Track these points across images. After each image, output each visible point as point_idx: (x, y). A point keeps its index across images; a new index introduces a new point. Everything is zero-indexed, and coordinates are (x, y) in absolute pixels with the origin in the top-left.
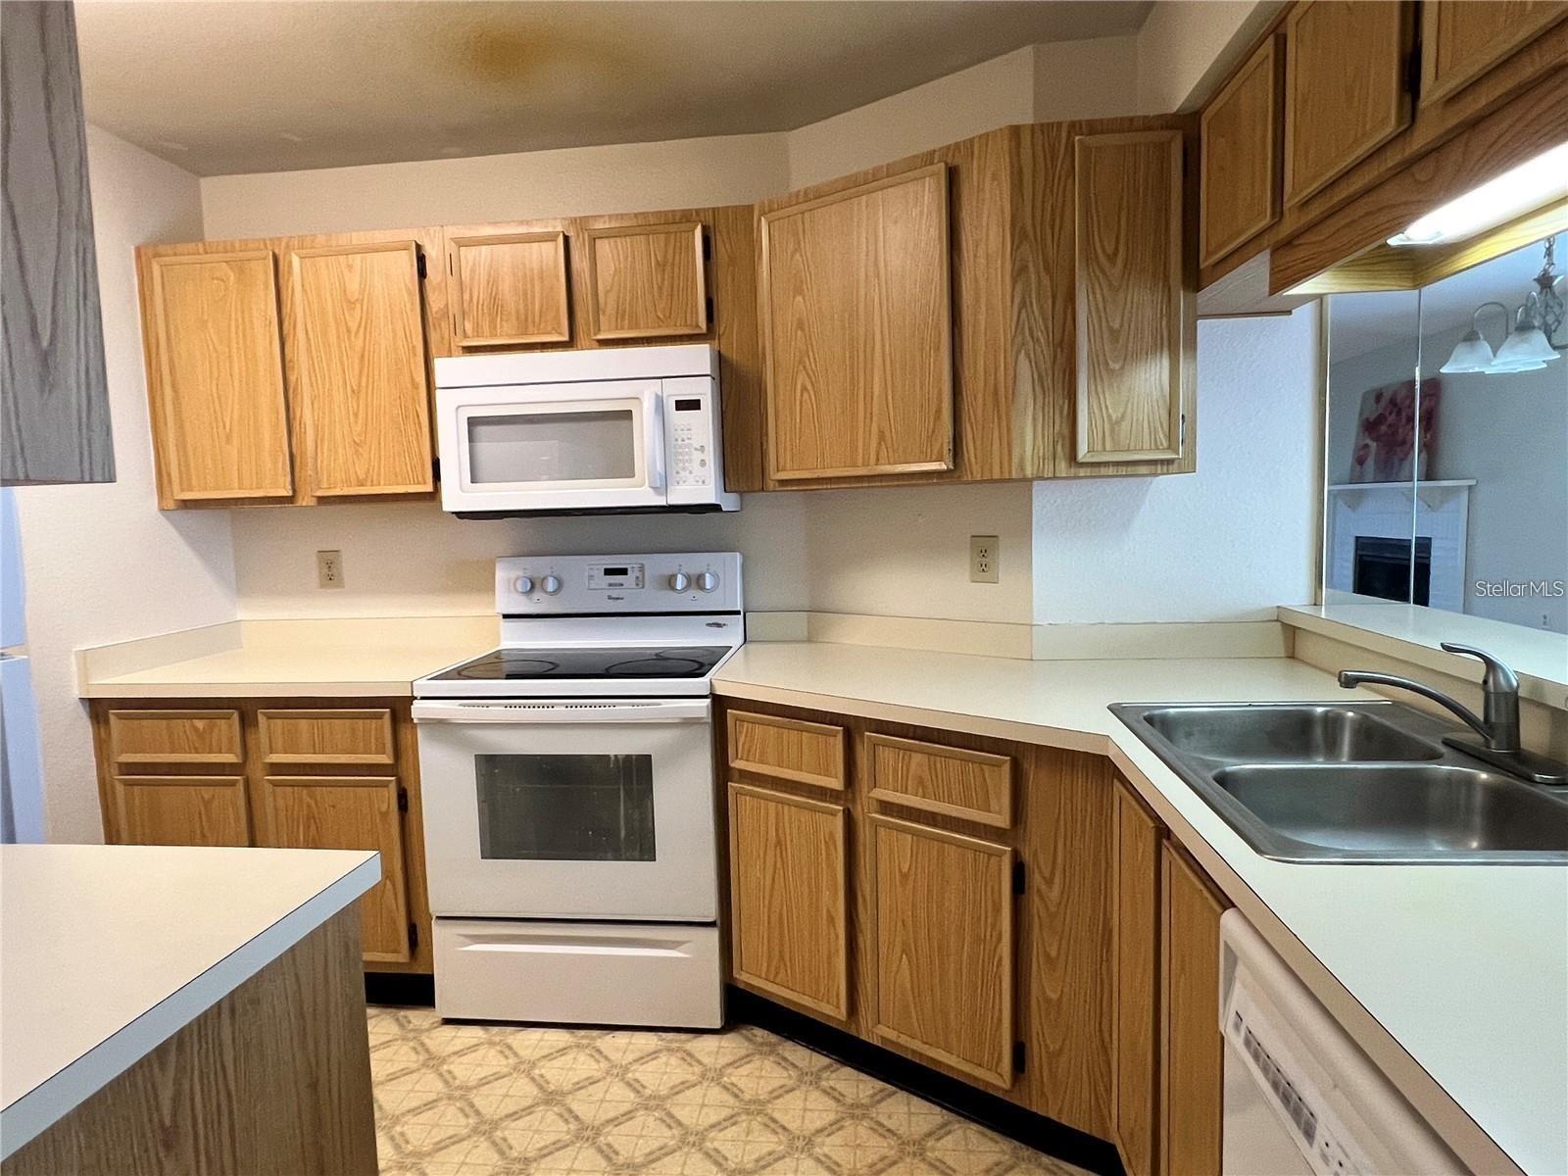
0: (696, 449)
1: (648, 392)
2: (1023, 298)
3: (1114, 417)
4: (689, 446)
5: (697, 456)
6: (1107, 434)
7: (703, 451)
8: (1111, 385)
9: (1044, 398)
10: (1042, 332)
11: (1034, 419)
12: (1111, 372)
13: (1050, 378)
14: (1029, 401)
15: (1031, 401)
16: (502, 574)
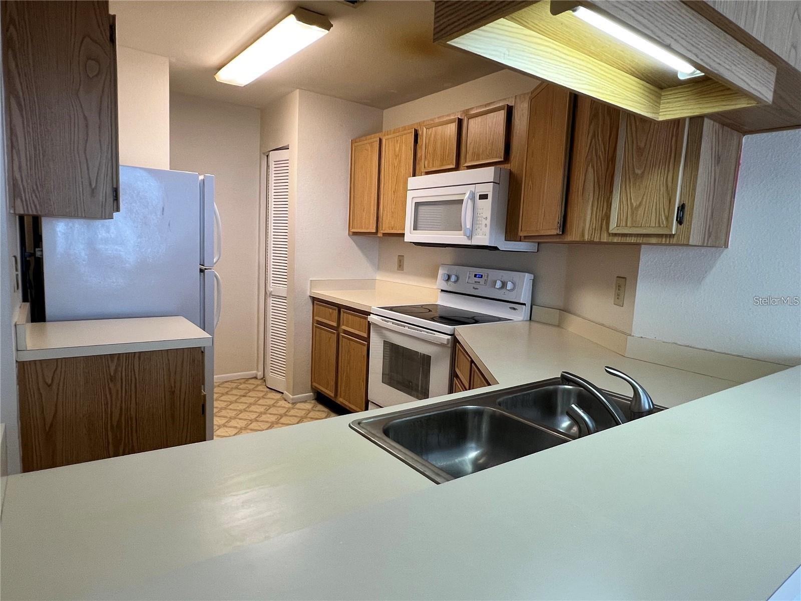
0: (484, 218)
1: (468, 191)
2: (594, 132)
3: (635, 205)
4: (482, 217)
5: (484, 222)
6: (629, 216)
7: (486, 219)
8: (635, 184)
9: (599, 192)
10: (602, 152)
11: (592, 205)
12: (636, 176)
13: (604, 180)
14: (591, 194)
15: (591, 195)
16: (441, 272)
